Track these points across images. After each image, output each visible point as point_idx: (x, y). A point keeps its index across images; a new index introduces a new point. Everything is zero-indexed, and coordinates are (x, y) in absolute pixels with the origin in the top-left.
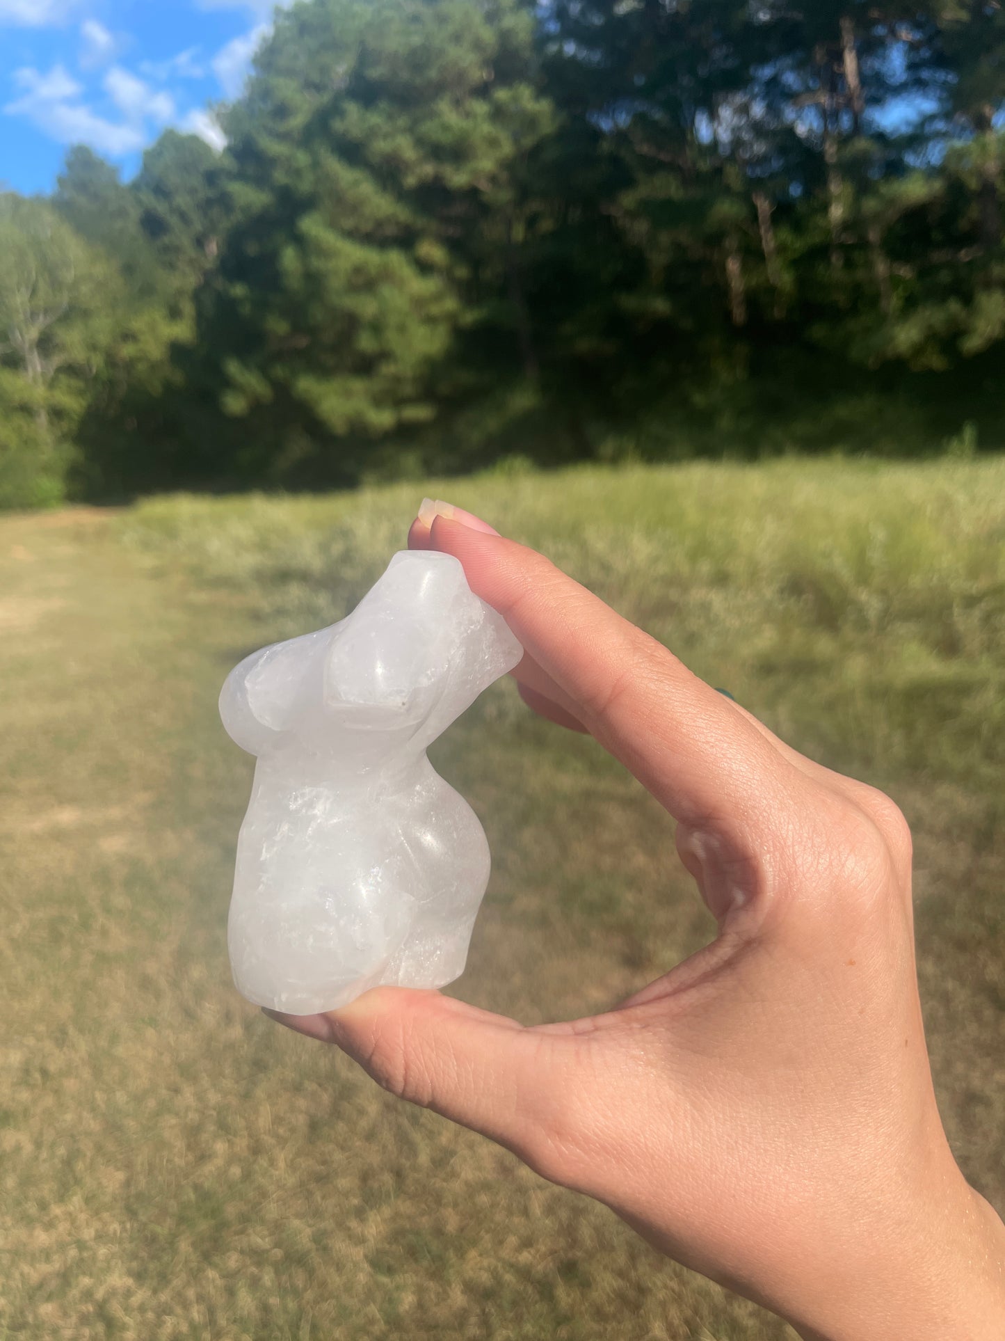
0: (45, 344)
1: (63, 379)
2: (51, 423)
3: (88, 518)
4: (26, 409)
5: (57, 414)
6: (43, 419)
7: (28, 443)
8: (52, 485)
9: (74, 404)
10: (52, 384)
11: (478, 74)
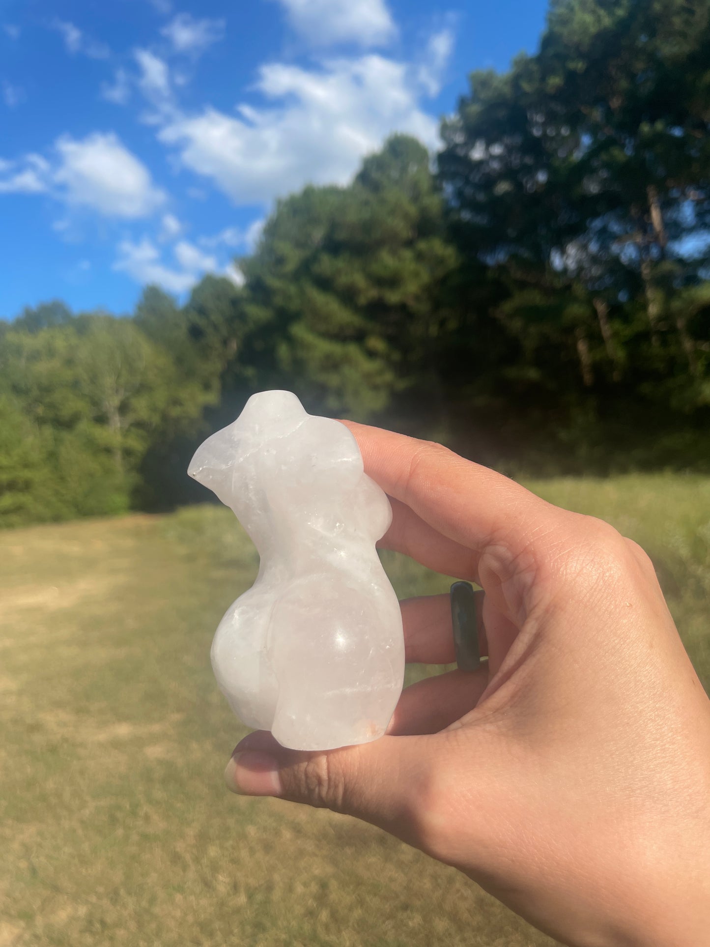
0: (123, 408)
1: (133, 429)
2: (124, 458)
3: (143, 521)
4: (108, 451)
5: (128, 453)
6: (118, 459)
7: (108, 471)
8: (121, 500)
9: (138, 445)
10: (126, 433)
11: (403, 229)
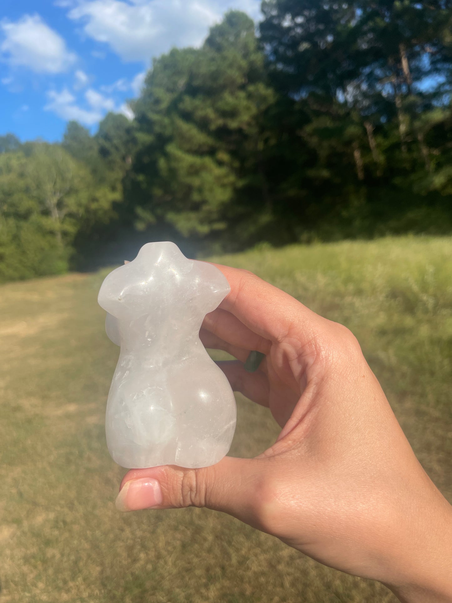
0: (60, 205)
1: (68, 219)
2: (63, 238)
3: (78, 278)
4: (52, 233)
5: (65, 234)
6: (59, 237)
7: (53, 247)
8: (63, 264)
9: (71, 229)
10: (63, 222)
11: (240, 80)
